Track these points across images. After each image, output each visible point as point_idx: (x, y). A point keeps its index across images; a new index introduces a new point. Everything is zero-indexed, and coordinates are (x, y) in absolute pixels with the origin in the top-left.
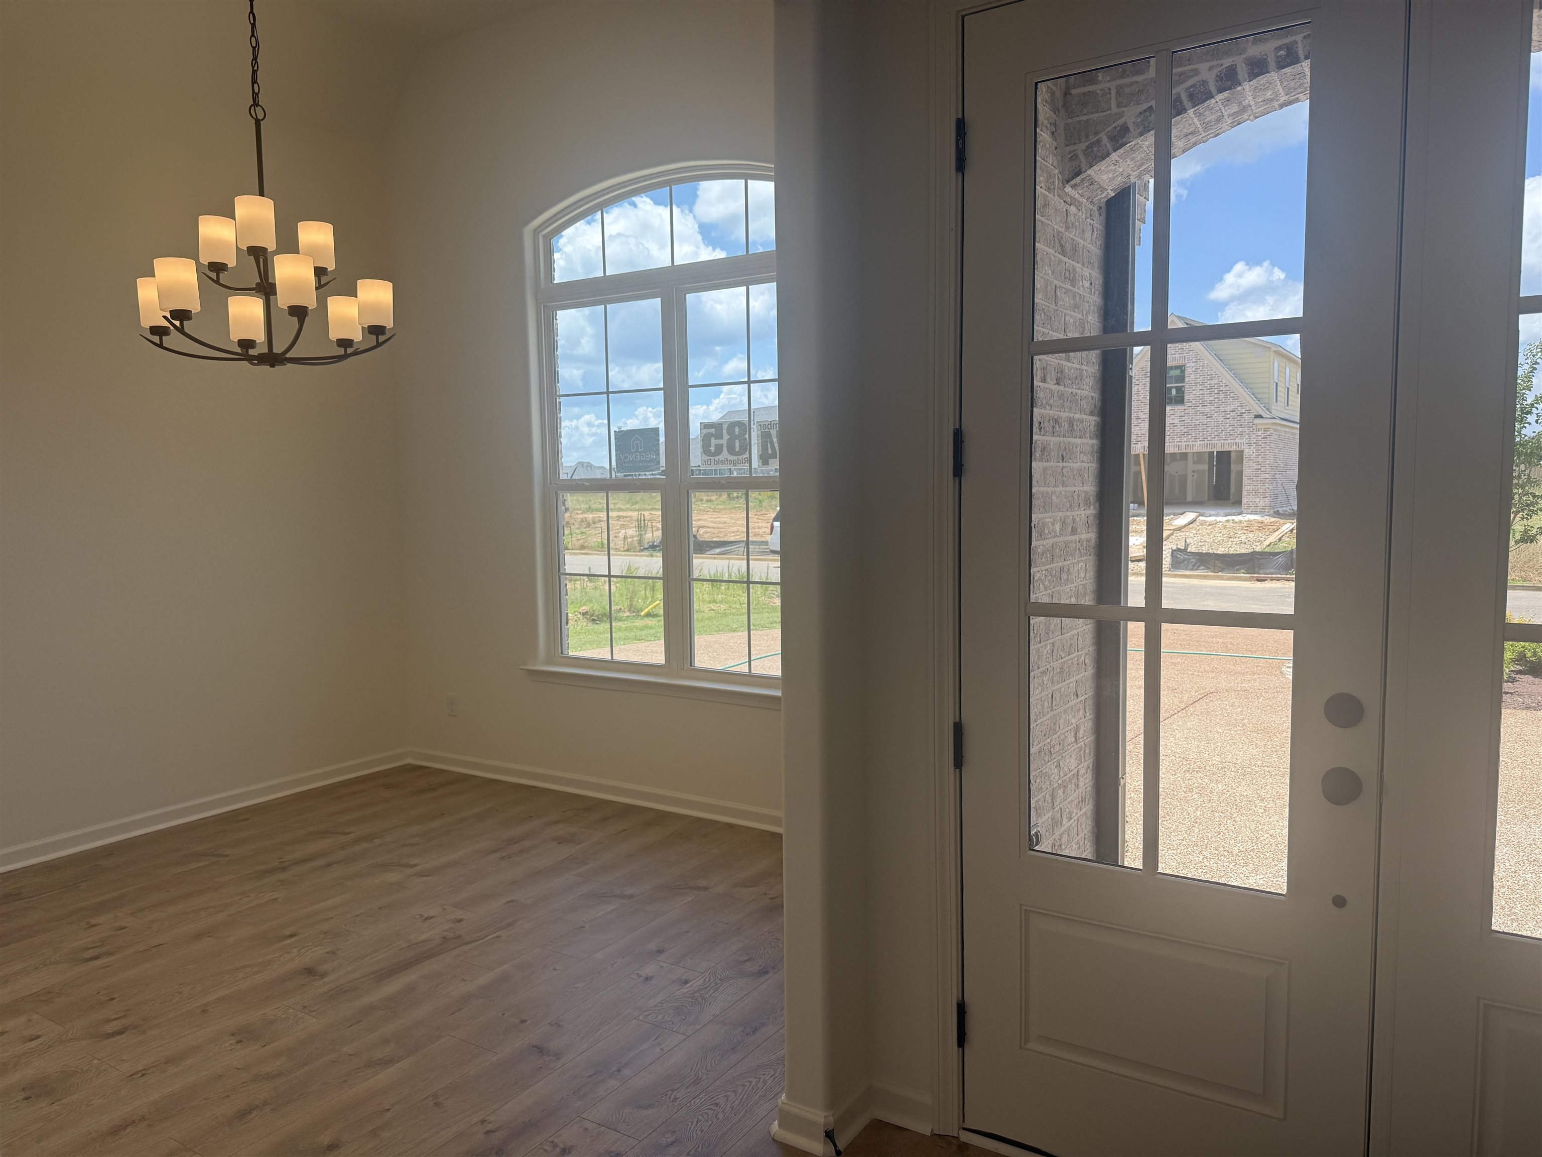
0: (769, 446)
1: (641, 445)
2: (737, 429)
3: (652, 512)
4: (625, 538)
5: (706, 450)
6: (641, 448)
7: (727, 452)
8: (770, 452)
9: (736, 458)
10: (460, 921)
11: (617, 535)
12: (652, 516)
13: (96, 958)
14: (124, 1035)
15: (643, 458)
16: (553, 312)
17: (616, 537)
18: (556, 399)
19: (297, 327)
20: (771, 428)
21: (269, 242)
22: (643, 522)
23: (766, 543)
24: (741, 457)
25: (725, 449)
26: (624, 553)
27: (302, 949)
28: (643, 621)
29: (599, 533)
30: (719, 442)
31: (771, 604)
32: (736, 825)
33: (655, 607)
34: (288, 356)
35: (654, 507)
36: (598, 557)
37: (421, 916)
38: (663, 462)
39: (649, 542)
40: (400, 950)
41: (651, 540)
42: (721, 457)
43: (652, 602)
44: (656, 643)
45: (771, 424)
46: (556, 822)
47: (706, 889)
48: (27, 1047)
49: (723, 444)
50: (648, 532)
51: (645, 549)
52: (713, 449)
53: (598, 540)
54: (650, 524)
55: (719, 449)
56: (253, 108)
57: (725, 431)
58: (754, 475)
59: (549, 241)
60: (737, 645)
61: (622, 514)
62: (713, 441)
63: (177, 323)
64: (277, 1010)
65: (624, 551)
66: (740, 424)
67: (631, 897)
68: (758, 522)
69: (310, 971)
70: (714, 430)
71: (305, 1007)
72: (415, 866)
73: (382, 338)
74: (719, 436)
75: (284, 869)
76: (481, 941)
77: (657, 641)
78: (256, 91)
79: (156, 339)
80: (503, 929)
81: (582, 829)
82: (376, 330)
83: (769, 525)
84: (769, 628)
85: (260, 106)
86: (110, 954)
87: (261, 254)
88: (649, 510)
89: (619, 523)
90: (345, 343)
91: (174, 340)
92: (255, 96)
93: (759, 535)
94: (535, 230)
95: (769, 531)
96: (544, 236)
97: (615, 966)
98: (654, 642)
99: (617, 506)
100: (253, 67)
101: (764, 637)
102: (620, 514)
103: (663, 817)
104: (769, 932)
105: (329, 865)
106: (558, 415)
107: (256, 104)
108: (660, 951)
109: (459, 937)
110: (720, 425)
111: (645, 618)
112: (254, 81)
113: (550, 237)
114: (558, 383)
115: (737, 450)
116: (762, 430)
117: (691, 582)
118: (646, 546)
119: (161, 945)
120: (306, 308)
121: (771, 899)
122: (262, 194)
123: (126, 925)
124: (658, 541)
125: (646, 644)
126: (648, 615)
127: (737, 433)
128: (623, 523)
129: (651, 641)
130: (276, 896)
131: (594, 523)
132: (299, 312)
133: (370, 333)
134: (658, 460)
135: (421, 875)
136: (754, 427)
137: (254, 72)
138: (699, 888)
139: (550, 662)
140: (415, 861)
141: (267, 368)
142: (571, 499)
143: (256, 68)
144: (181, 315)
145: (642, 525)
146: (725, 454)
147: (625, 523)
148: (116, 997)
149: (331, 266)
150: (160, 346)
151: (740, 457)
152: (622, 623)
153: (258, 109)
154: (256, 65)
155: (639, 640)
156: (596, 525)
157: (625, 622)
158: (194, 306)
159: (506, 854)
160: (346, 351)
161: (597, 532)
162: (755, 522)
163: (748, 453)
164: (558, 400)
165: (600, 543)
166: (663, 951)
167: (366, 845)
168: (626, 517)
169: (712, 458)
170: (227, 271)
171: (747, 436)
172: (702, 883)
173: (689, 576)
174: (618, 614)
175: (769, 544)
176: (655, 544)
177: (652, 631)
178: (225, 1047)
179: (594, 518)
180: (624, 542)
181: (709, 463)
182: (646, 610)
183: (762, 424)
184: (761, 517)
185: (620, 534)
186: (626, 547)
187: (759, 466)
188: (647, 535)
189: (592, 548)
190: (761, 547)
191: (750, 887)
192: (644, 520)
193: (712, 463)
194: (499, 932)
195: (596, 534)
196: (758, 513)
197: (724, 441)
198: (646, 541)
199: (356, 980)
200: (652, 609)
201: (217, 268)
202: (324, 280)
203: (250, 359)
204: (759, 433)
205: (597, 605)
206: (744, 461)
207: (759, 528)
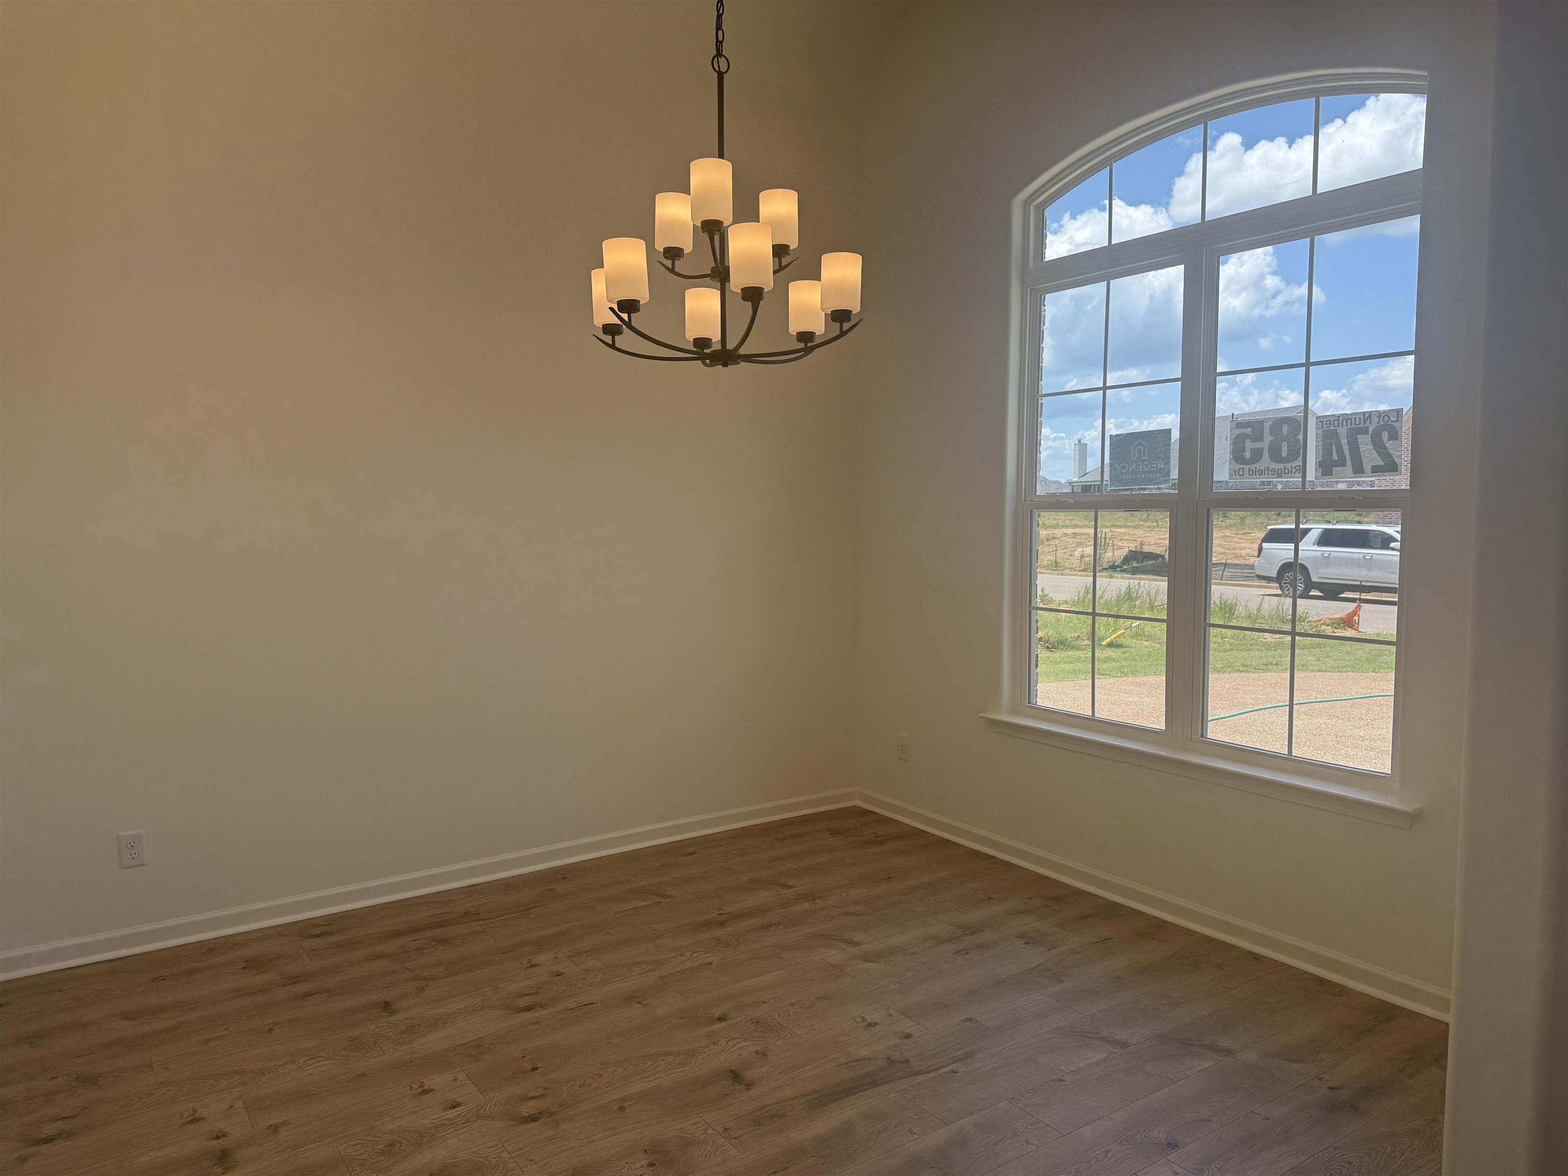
0: (1334, 449)
1: (1144, 451)
2: (1285, 428)
3: (1112, 529)
4: (1082, 556)
5: (1237, 456)
6: (1144, 456)
7: (1268, 459)
8: (1335, 457)
9: (1281, 466)
10: (908, 1036)
11: (1072, 553)
12: (1113, 534)
13: (528, 1009)
14: (538, 1123)
15: (1146, 468)
16: (1041, 296)
17: (1071, 555)
18: (1038, 399)
19: (751, 312)
20: (1338, 426)
21: (725, 214)
22: (1103, 540)
23: (1252, 567)
24: (1290, 465)
25: (1266, 455)
26: (1079, 573)
27: (730, 1041)
28: (1105, 652)
29: (1053, 551)
30: (1258, 445)
31: (1261, 639)
32: (1262, 956)
33: (1118, 636)
34: (742, 351)
35: (1115, 524)
36: (1051, 576)
37: (864, 1020)
38: (1175, 474)
39: (1109, 562)
40: (838, 1066)
41: (1111, 559)
42: (1260, 466)
43: (1115, 631)
44: (1124, 681)
45: (1338, 420)
46: (1021, 912)
47: (1229, 1052)
48: (445, 1118)
49: (1262, 448)
50: (1108, 551)
51: (1104, 569)
52: (1247, 455)
53: (1052, 558)
54: (1111, 542)
55: (1257, 455)
56: (716, 59)
57: (1266, 432)
58: (1310, 489)
59: (1041, 212)
60: (1226, 691)
61: (1079, 532)
62: (1249, 445)
63: (625, 316)
64: (696, 1127)
65: (1080, 571)
66: (1290, 421)
67: (1124, 1045)
68: (1240, 543)
69: (735, 1076)
70: (1250, 429)
71: (726, 1130)
72: (858, 944)
73: (846, 326)
74: (1259, 438)
75: (722, 924)
76: (933, 1074)
77: (1125, 678)
78: (720, 39)
79: (608, 339)
80: (960, 1060)
81: (1054, 928)
82: (840, 316)
83: (1256, 546)
84: (1264, 671)
85: (724, 55)
86: (543, 1006)
87: (716, 228)
88: (1109, 527)
89: (1075, 540)
90: (805, 337)
91: (626, 340)
92: (719, 43)
93: (1241, 557)
94: (1026, 201)
95: (1256, 553)
96: (1036, 206)
97: (1109, 1155)
98: (1122, 679)
99: (1074, 523)
100: (718, 11)
101: (1259, 682)
102: (1077, 530)
103: (1160, 926)
104: (1335, 1149)
105: (767, 926)
106: (1039, 420)
107: (719, 54)
108: (1173, 1146)
109: (907, 1061)
110: (1261, 423)
111: (1108, 649)
112: (719, 27)
113: (1043, 208)
114: (1041, 380)
115: (1284, 454)
116: (1325, 428)
117: (1207, 628)
118: (1105, 566)
119: (592, 1004)
120: (762, 289)
121: (1331, 1088)
122: (721, 156)
123: (562, 970)
124: (1119, 561)
125: (1112, 680)
126: (1111, 645)
127: (1285, 433)
128: (1079, 541)
129: (1117, 677)
130: (709, 960)
131: (1047, 540)
132: (753, 295)
133: (833, 320)
134: (1167, 470)
135: (865, 958)
136: (1312, 423)
137: (719, 16)
138: (1219, 1050)
139: (1014, 712)
140: (858, 937)
141: (719, 368)
142: (1045, 518)
143: (721, 12)
144: (628, 306)
145: (1103, 543)
146: (1265, 461)
147: (1082, 541)
148: (539, 1066)
149: (794, 244)
150: (613, 346)
151: (1288, 465)
152: (1081, 652)
153: (722, 61)
154: (722, 8)
155: (1102, 675)
156: (1050, 543)
157: (1084, 652)
158: (642, 295)
159: (961, 948)
160: (806, 345)
161: (1051, 550)
162: (1236, 542)
163: (1300, 459)
164: (1040, 401)
165: (1054, 561)
166: (1177, 1146)
167: (807, 905)
168: (1083, 534)
169: (1246, 467)
170: (683, 258)
171: (1301, 437)
172: (1224, 1042)
173: (1205, 620)
174: (1076, 642)
175: (1255, 568)
176: (1116, 564)
177: (1117, 665)
178: (635, 1169)
179: (1048, 535)
180: (1081, 561)
181: (1241, 473)
182: (1109, 639)
183: (1325, 420)
184: (1243, 537)
185: (1076, 552)
186: (1083, 567)
187: (1316, 477)
188: (1107, 554)
189: (1044, 567)
190: (1245, 571)
191: (1296, 1061)
192: (1105, 538)
193: (1246, 473)
194: (955, 1065)
195: (1049, 552)
196: (1240, 532)
197: (1265, 445)
198: (1106, 560)
199: (784, 1101)
200: (1115, 638)
201: (673, 253)
202: (785, 261)
203: (702, 358)
204: (1320, 431)
205: (1052, 631)
206: (1294, 470)
207: (1241, 549)
